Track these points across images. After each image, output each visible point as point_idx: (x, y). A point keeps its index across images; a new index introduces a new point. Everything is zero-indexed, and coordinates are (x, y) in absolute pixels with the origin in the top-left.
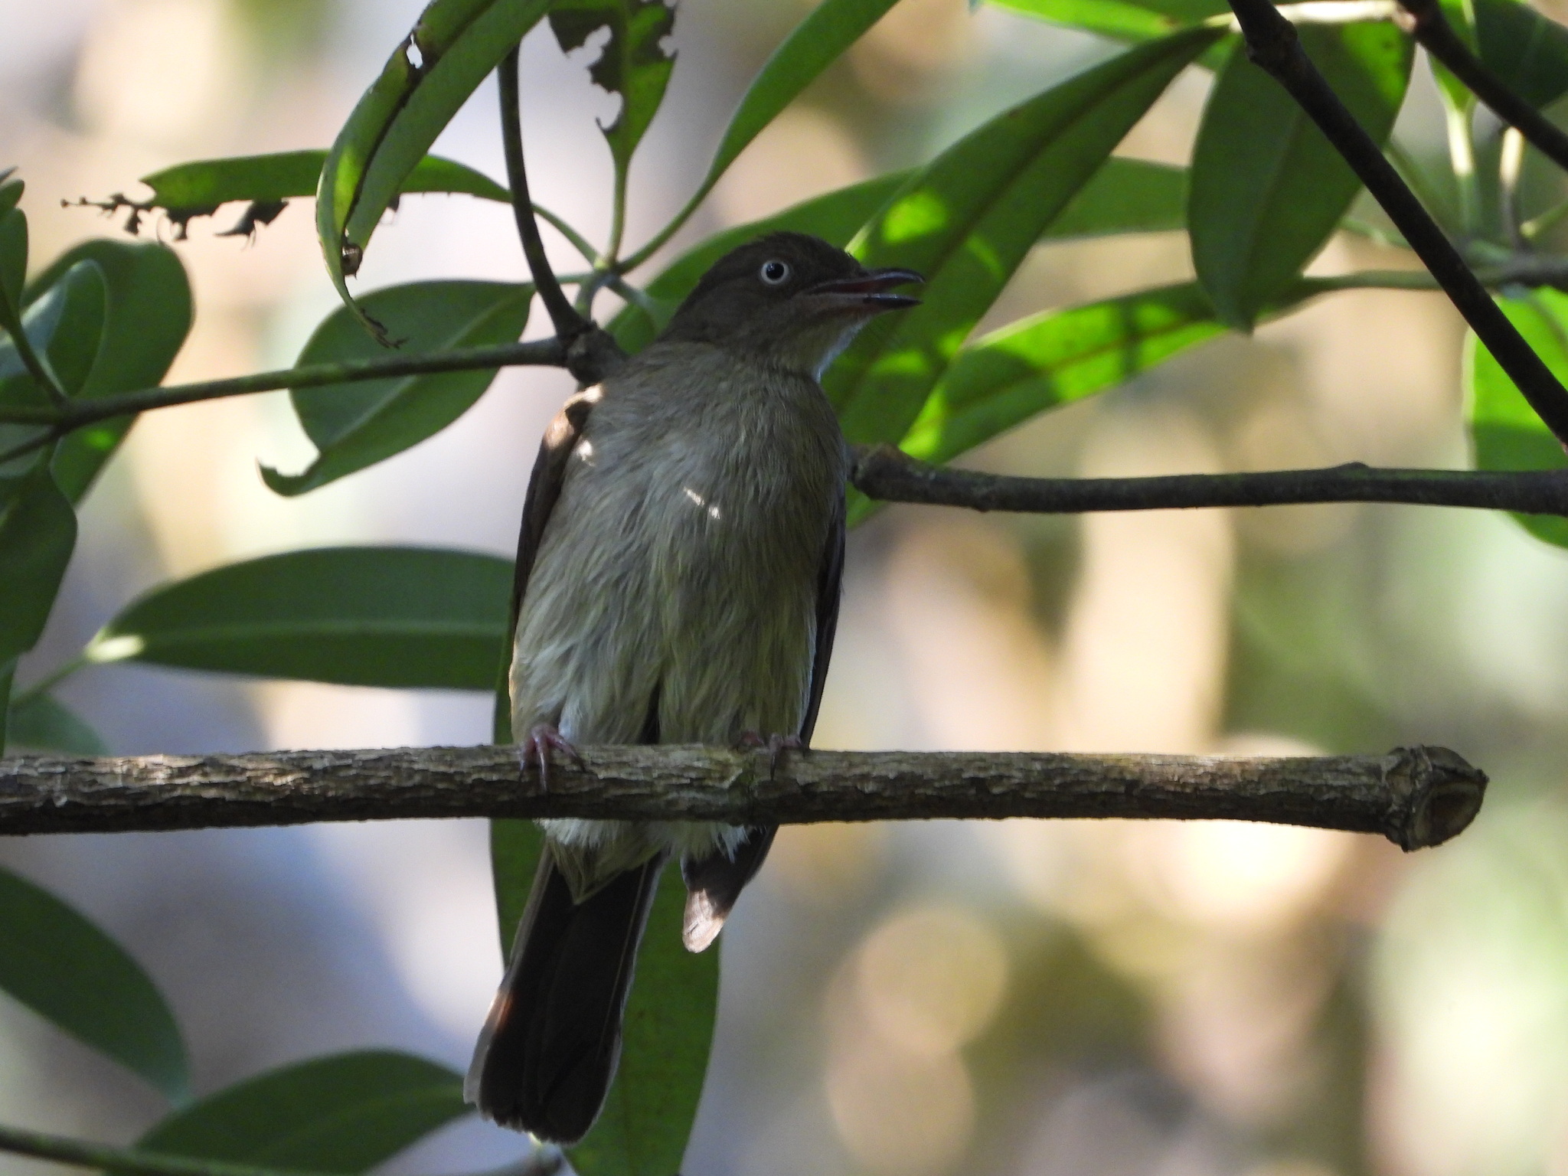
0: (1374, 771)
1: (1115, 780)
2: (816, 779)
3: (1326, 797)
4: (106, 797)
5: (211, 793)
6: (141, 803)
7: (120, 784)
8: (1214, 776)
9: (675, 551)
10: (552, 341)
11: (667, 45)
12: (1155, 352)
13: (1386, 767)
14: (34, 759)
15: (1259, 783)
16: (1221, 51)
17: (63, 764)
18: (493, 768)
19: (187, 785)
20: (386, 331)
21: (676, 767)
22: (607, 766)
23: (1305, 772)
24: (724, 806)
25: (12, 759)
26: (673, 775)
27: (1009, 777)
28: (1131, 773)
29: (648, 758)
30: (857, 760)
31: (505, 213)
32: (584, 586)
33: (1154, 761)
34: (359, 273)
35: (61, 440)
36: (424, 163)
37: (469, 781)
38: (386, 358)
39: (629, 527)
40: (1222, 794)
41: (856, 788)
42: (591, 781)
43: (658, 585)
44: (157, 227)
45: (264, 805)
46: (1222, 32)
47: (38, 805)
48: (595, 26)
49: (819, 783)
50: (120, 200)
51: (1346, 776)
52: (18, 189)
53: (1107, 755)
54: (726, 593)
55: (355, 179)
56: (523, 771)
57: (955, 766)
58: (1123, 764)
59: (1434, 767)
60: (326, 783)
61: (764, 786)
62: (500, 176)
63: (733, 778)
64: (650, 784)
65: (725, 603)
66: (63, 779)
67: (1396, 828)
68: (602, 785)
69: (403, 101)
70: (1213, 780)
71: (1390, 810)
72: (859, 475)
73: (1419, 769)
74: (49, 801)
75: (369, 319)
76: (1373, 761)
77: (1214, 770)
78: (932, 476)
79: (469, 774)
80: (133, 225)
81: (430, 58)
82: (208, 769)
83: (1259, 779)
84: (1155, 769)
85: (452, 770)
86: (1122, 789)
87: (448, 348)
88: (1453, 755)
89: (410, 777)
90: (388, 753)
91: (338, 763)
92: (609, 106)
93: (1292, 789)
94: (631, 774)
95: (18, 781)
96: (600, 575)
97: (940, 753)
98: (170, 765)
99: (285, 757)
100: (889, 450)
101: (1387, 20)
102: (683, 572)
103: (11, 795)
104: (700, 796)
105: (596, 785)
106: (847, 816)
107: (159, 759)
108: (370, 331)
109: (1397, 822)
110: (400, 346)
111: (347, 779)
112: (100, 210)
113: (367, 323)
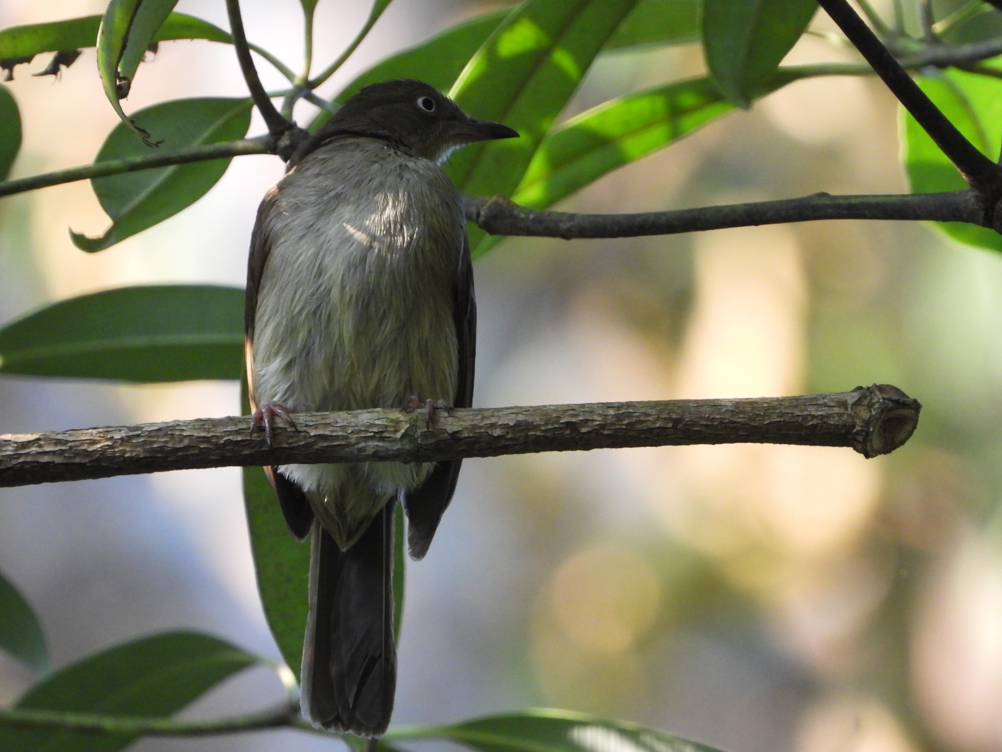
0: (843, 404)
1: (665, 418)
2: (460, 429)
5: (45, 459)
10: (266, 137)
12: (690, 124)
13: (850, 401)
18: (238, 432)
19: (28, 454)
20: (149, 135)
21: (363, 425)
22: (316, 427)
23: (795, 406)
24: (398, 450)
26: (362, 431)
27: (593, 421)
28: (676, 413)
29: (344, 420)
30: (487, 414)
31: (230, 51)
32: (292, 318)
33: (691, 404)
34: (128, 96)
36: (171, 18)
37: (222, 442)
38: (152, 155)
40: (739, 424)
41: (488, 433)
42: (305, 437)
45: (81, 465)
49: (462, 431)
51: (824, 408)
53: (659, 402)
57: (554, 415)
58: (670, 407)
59: (884, 399)
60: (123, 448)
61: (424, 435)
62: (225, 26)
63: (403, 431)
64: (346, 438)
67: (860, 442)
68: (313, 440)
71: (855, 430)
72: (482, 219)
73: (873, 401)
75: (137, 128)
76: (841, 397)
78: (531, 216)
79: (222, 437)
82: (42, 442)
84: (692, 410)
85: (210, 435)
88: (897, 390)
89: (181, 441)
90: (165, 425)
91: (131, 434)
93: (787, 419)
94: (332, 431)
96: (303, 309)
97: (545, 406)
98: (16, 441)
100: (501, 200)
104: (381, 444)
105: (309, 440)
106: (483, 454)
107: (8, 437)
108: (139, 137)
109: (860, 438)
110: (160, 145)
111: (137, 445)
113: (135, 130)
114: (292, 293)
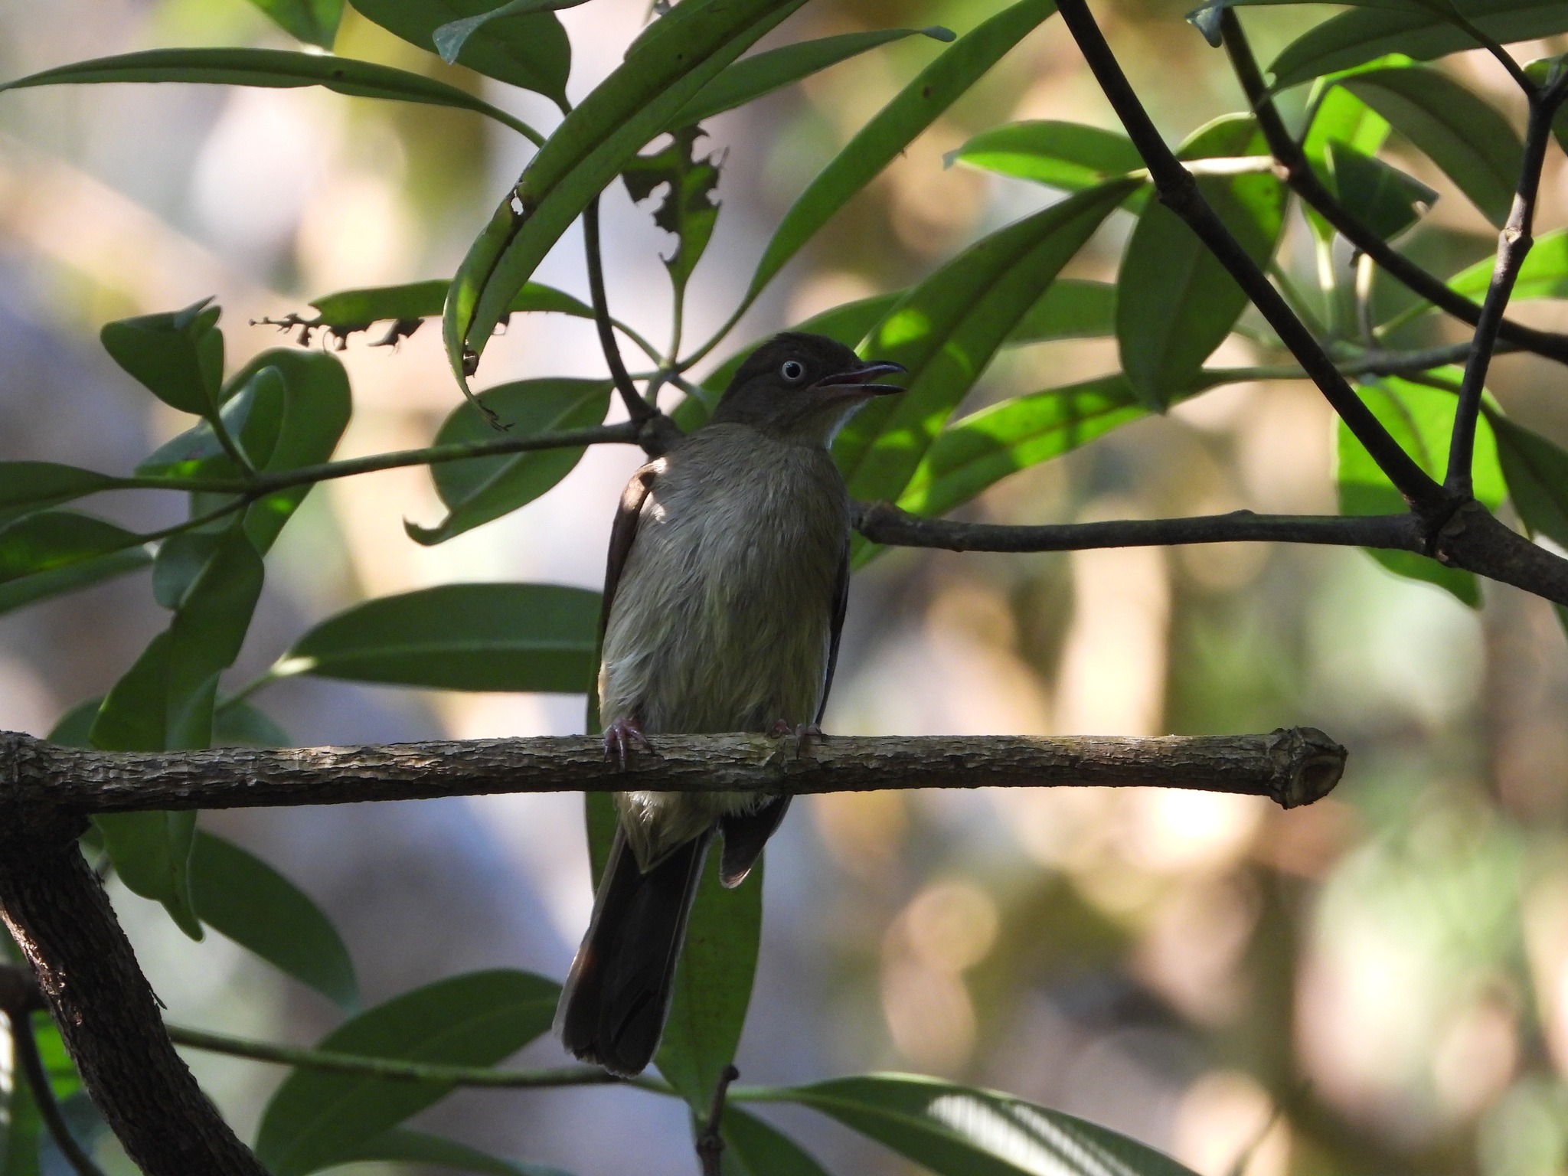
0: (1260, 747)
1: (1061, 756)
2: (832, 758)
3: (1223, 768)
4: (287, 779)
5: (368, 775)
6: (314, 782)
7: (297, 768)
8: (1137, 753)
10: (627, 424)
11: (713, 196)
12: (1090, 429)
13: (1269, 745)
14: (231, 750)
15: (1172, 757)
16: (1141, 197)
17: (253, 754)
18: (583, 753)
19: (349, 768)
20: (497, 418)
21: (724, 750)
22: (671, 750)
23: (1207, 749)
24: (759, 780)
25: (214, 750)
26: (721, 756)
27: (980, 755)
28: (1074, 750)
29: (702, 743)
30: (863, 743)
31: (591, 326)
33: (1091, 742)
34: (477, 374)
35: (251, 506)
36: (526, 288)
37: (565, 763)
38: (500, 439)
40: (1144, 766)
41: (863, 765)
42: (659, 761)
43: (711, 609)
44: (323, 340)
45: (409, 783)
46: (1140, 182)
47: (234, 785)
48: (658, 183)
49: (834, 761)
50: (294, 320)
51: (1239, 751)
52: (216, 313)
53: (1055, 738)
55: (473, 300)
57: (938, 747)
58: (1067, 744)
59: (1307, 743)
60: (455, 765)
61: (792, 764)
62: (586, 298)
63: (768, 759)
64: (703, 764)
66: (253, 764)
67: (1277, 790)
68: (667, 765)
69: (509, 241)
70: (1137, 756)
71: (1273, 777)
72: (864, 525)
73: (1295, 746)
74: (243, 782)
75: (484, 408)
76: (1259, 739)
77: (1138, 748)
78: (920, 525)
79: (565, 758)
80: (305, 339)
81: (529, 207)
82: (365, 756)
83: (1172, 755)
84: (1092, 747)
85: (552, 755)
86: (1067, 763)
87: (548, 430)
88: (1321, 734)
89: (520, 761)
90: (502, 742)
91: (466, 750)
92: (670, 243)
93: (1197, 762)
94: (689, 756)
95: (219, 767)
97: (927, 737)
98: (335, 753)
99: (424, 746)
100: (886, 505)
101: (1267, 172)
103: (213, 778)
104: (742, 772)
105: (663, 765)
106: (856, 787)
107: (327, 749)
108: (486, 418)
109: (1279, 787)
110: (508, 428)
111: (471, 763)
112: (279, 327)
113: (482, 411)
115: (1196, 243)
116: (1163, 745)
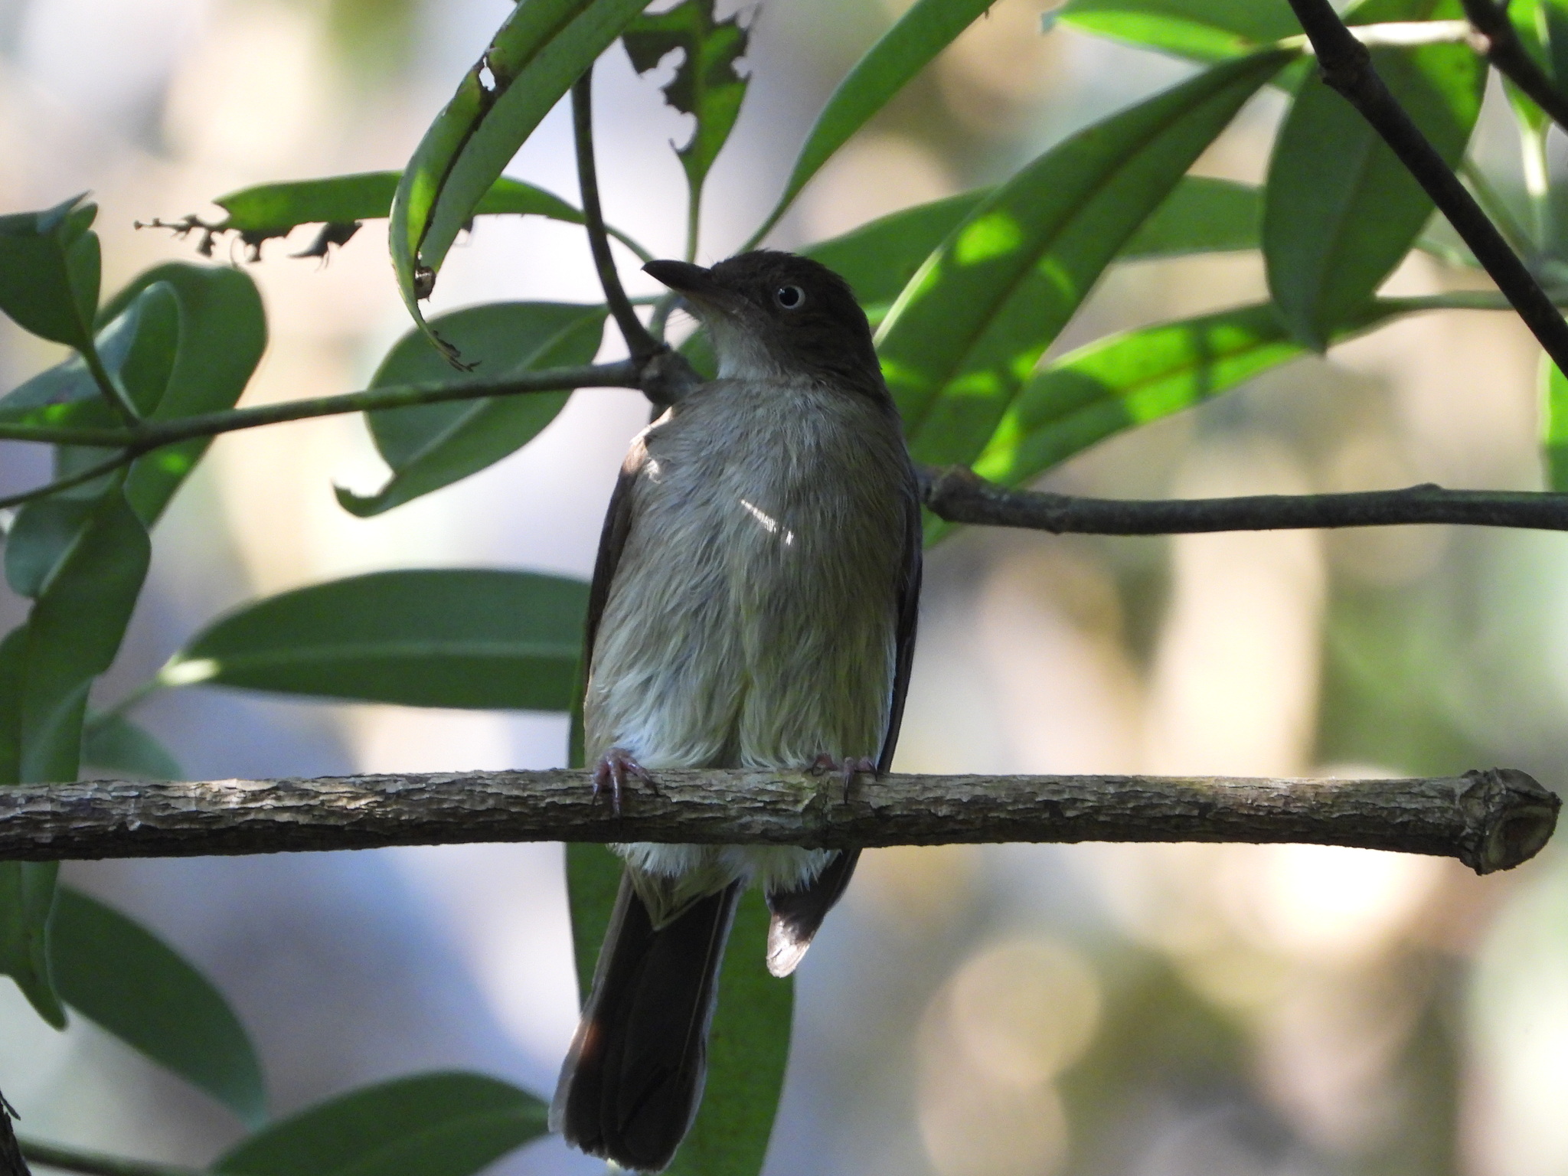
0: (1448, 794)
1: (1188, 803)
2: (890, 803)
3: (1399, 820)
4: (179, 821)
5: (285, 817)
6: (214, 827)
7: (193, 808)
8: (1288, 799)
9: (752, 582)
10: (625, 363)
11: (740, 66)
12: (1227, 372)
13: (1459, 791)
14: (107, 782)
15: (1332, 806)
16: (1296, 72)
17: (137, 788)
18: (566, 792)
19: (261, 809)
20: (458, 354)
21: (749, 791)
22: (680, 790)
23: (1378, 795)
24: (798, 829)
25: (85, 783)
26: (745, 798)
27: (1084, 801)
28: (1204, 795)
29: (721, 781)
30: (930, 783)
31: (579, 234)
32: (662, 617)
33: (1227, 784)
34: (432, 296)
35: (134, 463)
36: (498, 184)
37: (543, 805)
38: (459, 381)
39: (704, 559)
40: (1296, 817)
41: (930, 811)
42: (664, 805)
43: (737, 614)
44: (230, 250)
45: (337, 829)
46: (1295, 54)
47: (111, 829)
48: (668, 48)
49: (893, 806)
50: (193, 222)
51: (1420, 799)
52: (91, 212)
53: (1180, 778)
54: (803, 617)
55: (428, 203)
56: (596, 795)
57: (1028, 790)
58: (1197, 787)
59: (1508, 789)
60: (399, 807)
61: (837, 810)
62: (573, 197)
63: (806, 802)
64: (723, 808)
65: (801, 629)
66: (136, 803)
67: (1468, 850)
68: (675, 808)
69: (475, 125)
70: (1286, 804)
71: (1464, 833)
72: (933, 498)
73: (1492, 793)
74: (123, 825)
75: (442, 342)
76: (1447, 784)
77: (1287, 794)
78: (1006, 498)
79: (543, 798)
80: (207, 247)
81: (502, 81)
82: (281, 793)
83: (1333, 802)
84: (1228, 792)
85: (525, 794)
86: (1196, 812)
87: (520, 370)
88: (1527, 779)
89: (483, 801)
90: (460, 777)
91: (411, 787)
92: (683, 127)
93: (1365, 812)
94: (704, 798)
95: (92, 804)
96: (679, 605)
97: (1014, 776)
98: (244, 789)
99: (358, 781)
100: (962, 472)
101: (1461, 42)
102: (760, 602)
103: (84, 819)
104: (773, 819)
105: (670, 809)
106: (921, 841)
107: (233, 783)
108: (444, 355)
109: (1471, 845)
110: (474, 369)
111: (420, 803)
112: (174, 231)
113: (439, 345)
114: (665, 581)
115: (1368, 133)
116: (1320, 790)
